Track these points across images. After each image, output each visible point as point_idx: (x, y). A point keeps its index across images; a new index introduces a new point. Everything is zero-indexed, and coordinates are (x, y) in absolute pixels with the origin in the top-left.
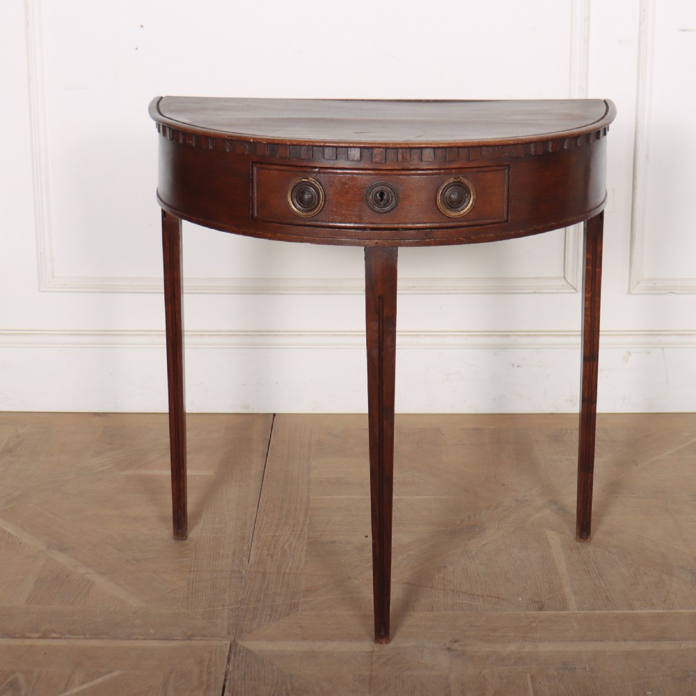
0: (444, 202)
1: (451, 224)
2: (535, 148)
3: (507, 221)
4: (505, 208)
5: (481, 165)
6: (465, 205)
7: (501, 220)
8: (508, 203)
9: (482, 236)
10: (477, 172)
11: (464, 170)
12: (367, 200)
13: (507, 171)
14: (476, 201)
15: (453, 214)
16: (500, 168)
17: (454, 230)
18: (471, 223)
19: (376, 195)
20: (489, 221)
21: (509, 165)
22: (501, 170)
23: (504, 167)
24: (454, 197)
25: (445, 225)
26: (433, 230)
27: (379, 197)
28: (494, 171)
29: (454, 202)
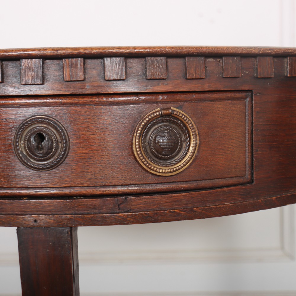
0: (145, 151)
1: (159, 187)
2: (291, 65)
3: (251, 181)
4: (248, 160)
5: (207, 89)
6: (181, 153)
7: (241, 180)
8: (252, 153)
9: (212, 205)
10: (200, 100)
11: (178, 97)
12: (16, 148)
13: (248, 100)
14: (199, 147)
15: (161, 170)
16: (238, 95)
17: (166, 196)
18: (192, 185)
19: (29, 140)
20: (222, 182)
21: (251, 91)
22: (238, 99)
23: (243, 94)
24: (162, 140)
25: (149, 188)
26: (129, 198)
27: (34, 143)
28: (228, 99)
29: (163, 149)
